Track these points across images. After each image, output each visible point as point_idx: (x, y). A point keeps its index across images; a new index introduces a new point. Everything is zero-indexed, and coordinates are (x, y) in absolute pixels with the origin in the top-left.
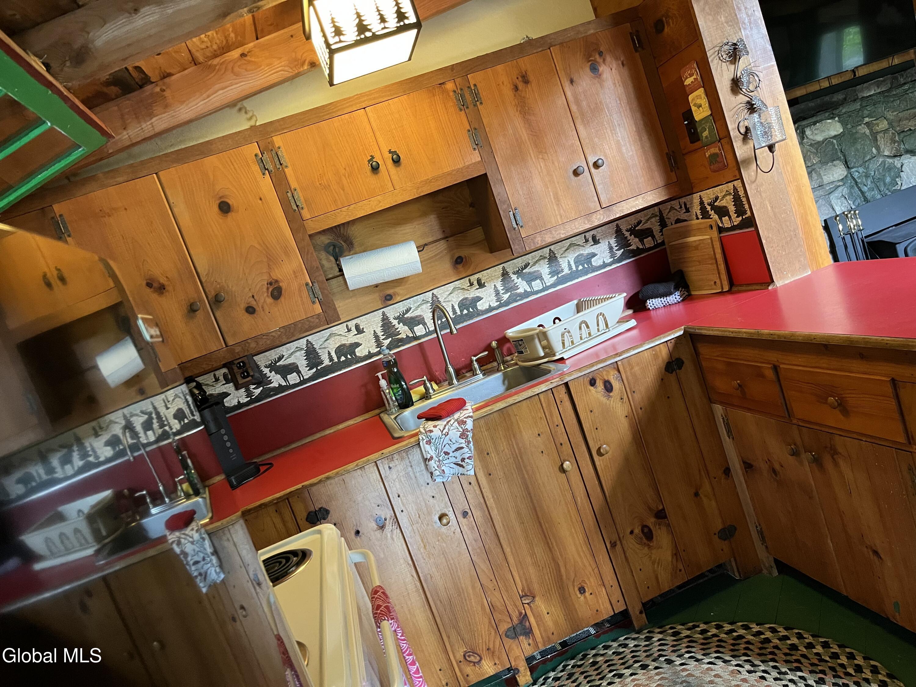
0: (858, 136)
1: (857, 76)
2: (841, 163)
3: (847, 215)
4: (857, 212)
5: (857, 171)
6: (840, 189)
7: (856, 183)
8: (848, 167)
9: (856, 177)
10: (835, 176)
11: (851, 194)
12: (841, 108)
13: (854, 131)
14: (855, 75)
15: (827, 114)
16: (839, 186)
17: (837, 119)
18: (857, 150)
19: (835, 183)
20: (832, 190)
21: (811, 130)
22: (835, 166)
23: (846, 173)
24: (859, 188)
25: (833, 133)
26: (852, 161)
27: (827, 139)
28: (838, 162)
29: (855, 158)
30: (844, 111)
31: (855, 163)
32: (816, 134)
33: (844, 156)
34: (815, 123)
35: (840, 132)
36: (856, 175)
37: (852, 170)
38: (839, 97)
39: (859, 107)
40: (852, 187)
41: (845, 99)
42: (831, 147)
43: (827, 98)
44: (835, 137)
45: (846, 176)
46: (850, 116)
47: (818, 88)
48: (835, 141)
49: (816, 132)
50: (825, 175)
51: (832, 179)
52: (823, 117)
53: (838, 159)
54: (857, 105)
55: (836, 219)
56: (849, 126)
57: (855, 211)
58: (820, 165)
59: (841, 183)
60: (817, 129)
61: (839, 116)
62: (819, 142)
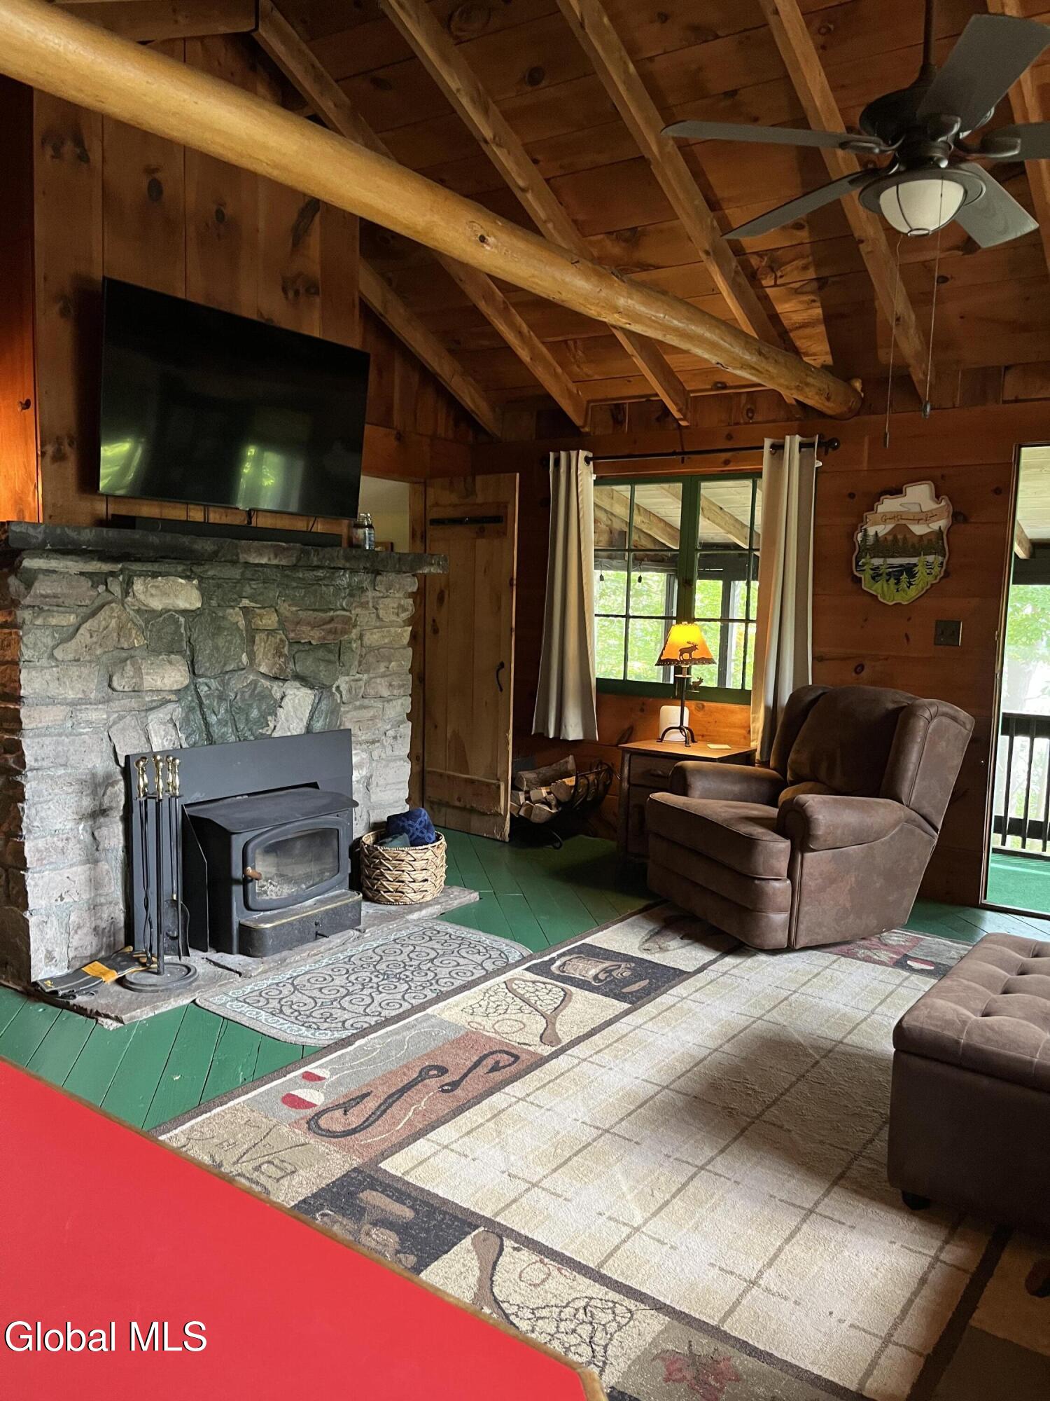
0: (224, 624)
1: (253, 524)
2: (183, 662)
3: (157, 763)
4: (178, 761)
5: (207, 685)
6: (171, 706)
7: (201, 704)
8: (193, 673)
9: (202, 694)
10: (166, 681)
11: (186, 721)
12: (207, 567)
13: (220, 614)
14: (250, 522)
15: (180, 568)
16: (170, 701)
17: (195, 582)
18: (216, 648)
19: (164, 695)
20: (154, 704)
21: (145, 584)
22: (170, 663)
23: (187, 682)
24: (203, 714)
25: (182, 604)
26: (203, 665)
27: (170, 610)
28: (179, 657)
29: (210, 660)
30: (210, 573)
31: (207, 669)
32: (152, 595)
33: (192, 651)
34: (155, 575)
35: (193, 608)
36: (203, 690)
37: (200, 680)
38: (207, 545)
39: (238, 577)
40: (191, 709)
41: (216, 553)
42: (173, 627)
43: (185, 540)
44: (184, 612)
45: (187, 687)
46: (219, 586)
47: (184, 518)
48: (182, 620)
49: (153, 591)
50: (148, 674)
51: (159, 684)
52: (172, 570)
53: (179, 652)
54: (235, 573)
55: (138, 763)
56: (214, 603)
57: (174, 760)
58: (145, 654)
59: (173, 697)
60: (157, 587)
61: (201, 580)
62: (153, 611)
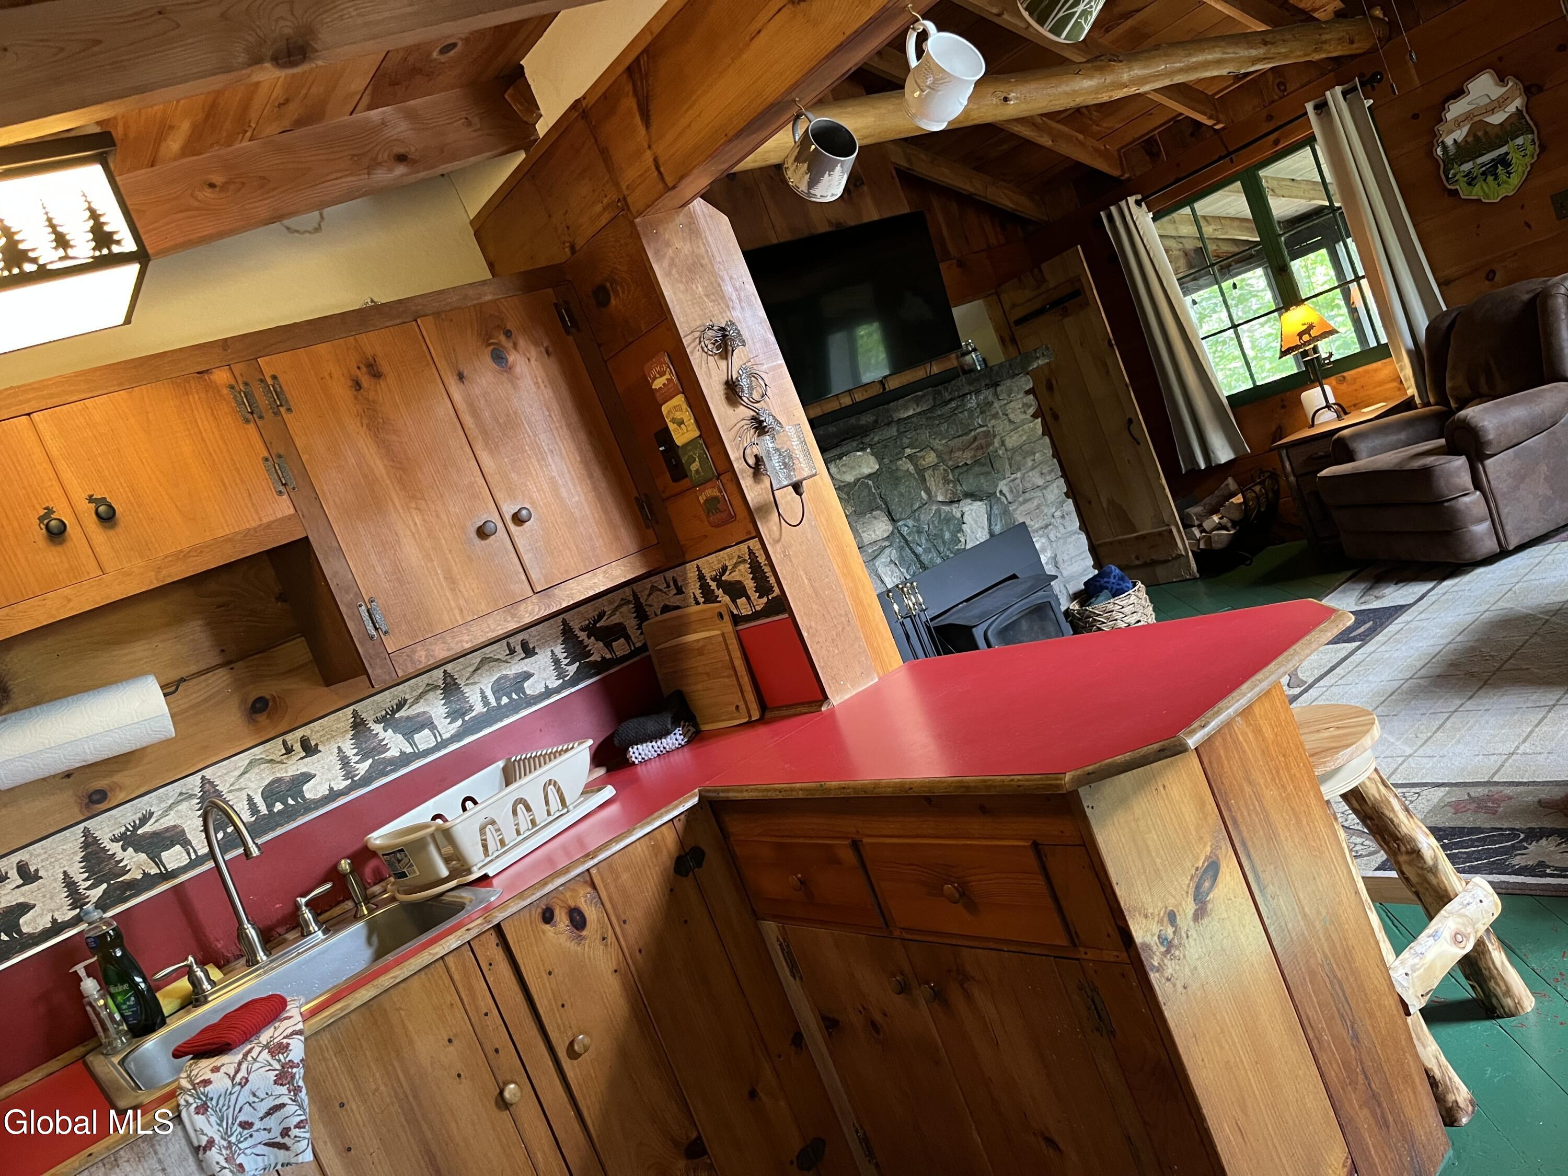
0: (899, 474)
1: (887, 389)
2: (882, 514)
3: (902, 589)
4: (915, 584)
5: (906, 526)
6: (887, 551)
7: (906, 541)
8: (893, 520)
9: (905, 533)
10: (877, 533)
11: (901, 558)
12: (872, 435)
13: (894, 468)
14: (884, 389)
15: (855, 444)
16: (886, 547)
17: (869, 450)
18: (902, 495)
19: (880, 544)
20: (876, 553)
21: (837, 466)
22: (875, 518)
23: (891, 529)
24: (911, 549)
25: (867, 471)
26: (897, 512)
27: (860, 479)
28: (878, 512)
29: (900, 506)
30: (876, 439)
31: (901, 514)
32: (844, 473)
33: (886, 504)
34: (840, 457)
35: (875, 470)
36: (905, 531)
37: (900, 523)
38: (867, 419)
39: (895, 434)
40: (902, 548)
41: (876, 421)
42: (867, 490)
43: (853, 421)
44: (869, 476)
45: (892, 533)
46: (886, 446)
47: (838, 407)
48: (870, 482)
49: (844, 469)
50: (864, 532)
51: (874, 537)
52: (850, 448)
53: (877, 508)
54: (893, 431)
55: (888, 596)
56: (886, 461)
57: (912, 584)
58: (855, 518)
59: (887, 543)
60: (845, 465)
61: (871, 446)
62: (849, 483)
